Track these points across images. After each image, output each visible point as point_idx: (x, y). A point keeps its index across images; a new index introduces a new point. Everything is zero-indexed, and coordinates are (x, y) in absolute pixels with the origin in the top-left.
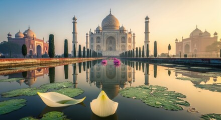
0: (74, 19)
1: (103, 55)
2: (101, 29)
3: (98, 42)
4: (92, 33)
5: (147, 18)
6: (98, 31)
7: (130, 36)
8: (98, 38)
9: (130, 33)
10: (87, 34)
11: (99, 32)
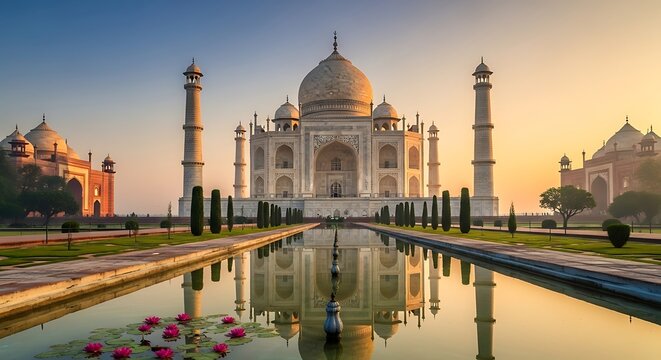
0: (191, 74)
1: (308, 214)
2: (296, 115)
3: (286, 165)
4: (259, 130)
5: (482, 72)
6: (283, 120)
7: (417, 144)
8: (285, 150)
9: (414, 129)
10: (239, 130)
11: (287, 126)
